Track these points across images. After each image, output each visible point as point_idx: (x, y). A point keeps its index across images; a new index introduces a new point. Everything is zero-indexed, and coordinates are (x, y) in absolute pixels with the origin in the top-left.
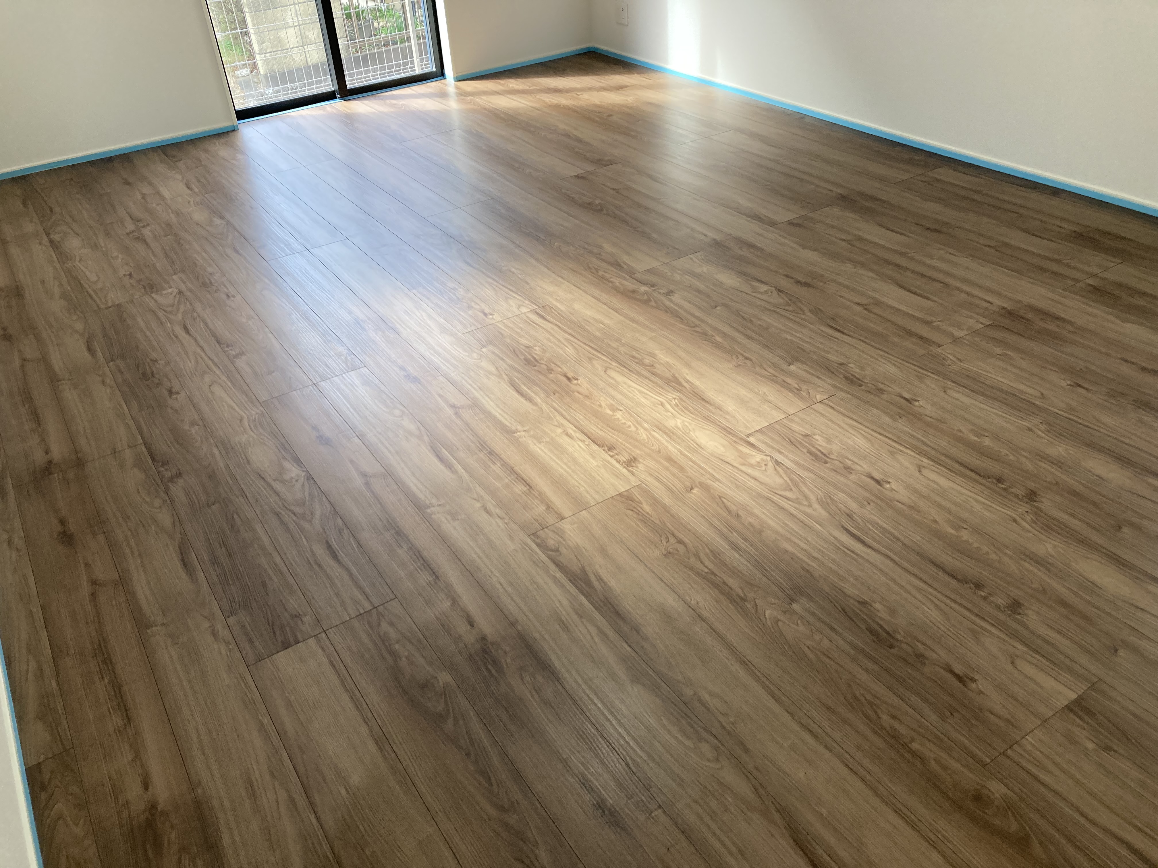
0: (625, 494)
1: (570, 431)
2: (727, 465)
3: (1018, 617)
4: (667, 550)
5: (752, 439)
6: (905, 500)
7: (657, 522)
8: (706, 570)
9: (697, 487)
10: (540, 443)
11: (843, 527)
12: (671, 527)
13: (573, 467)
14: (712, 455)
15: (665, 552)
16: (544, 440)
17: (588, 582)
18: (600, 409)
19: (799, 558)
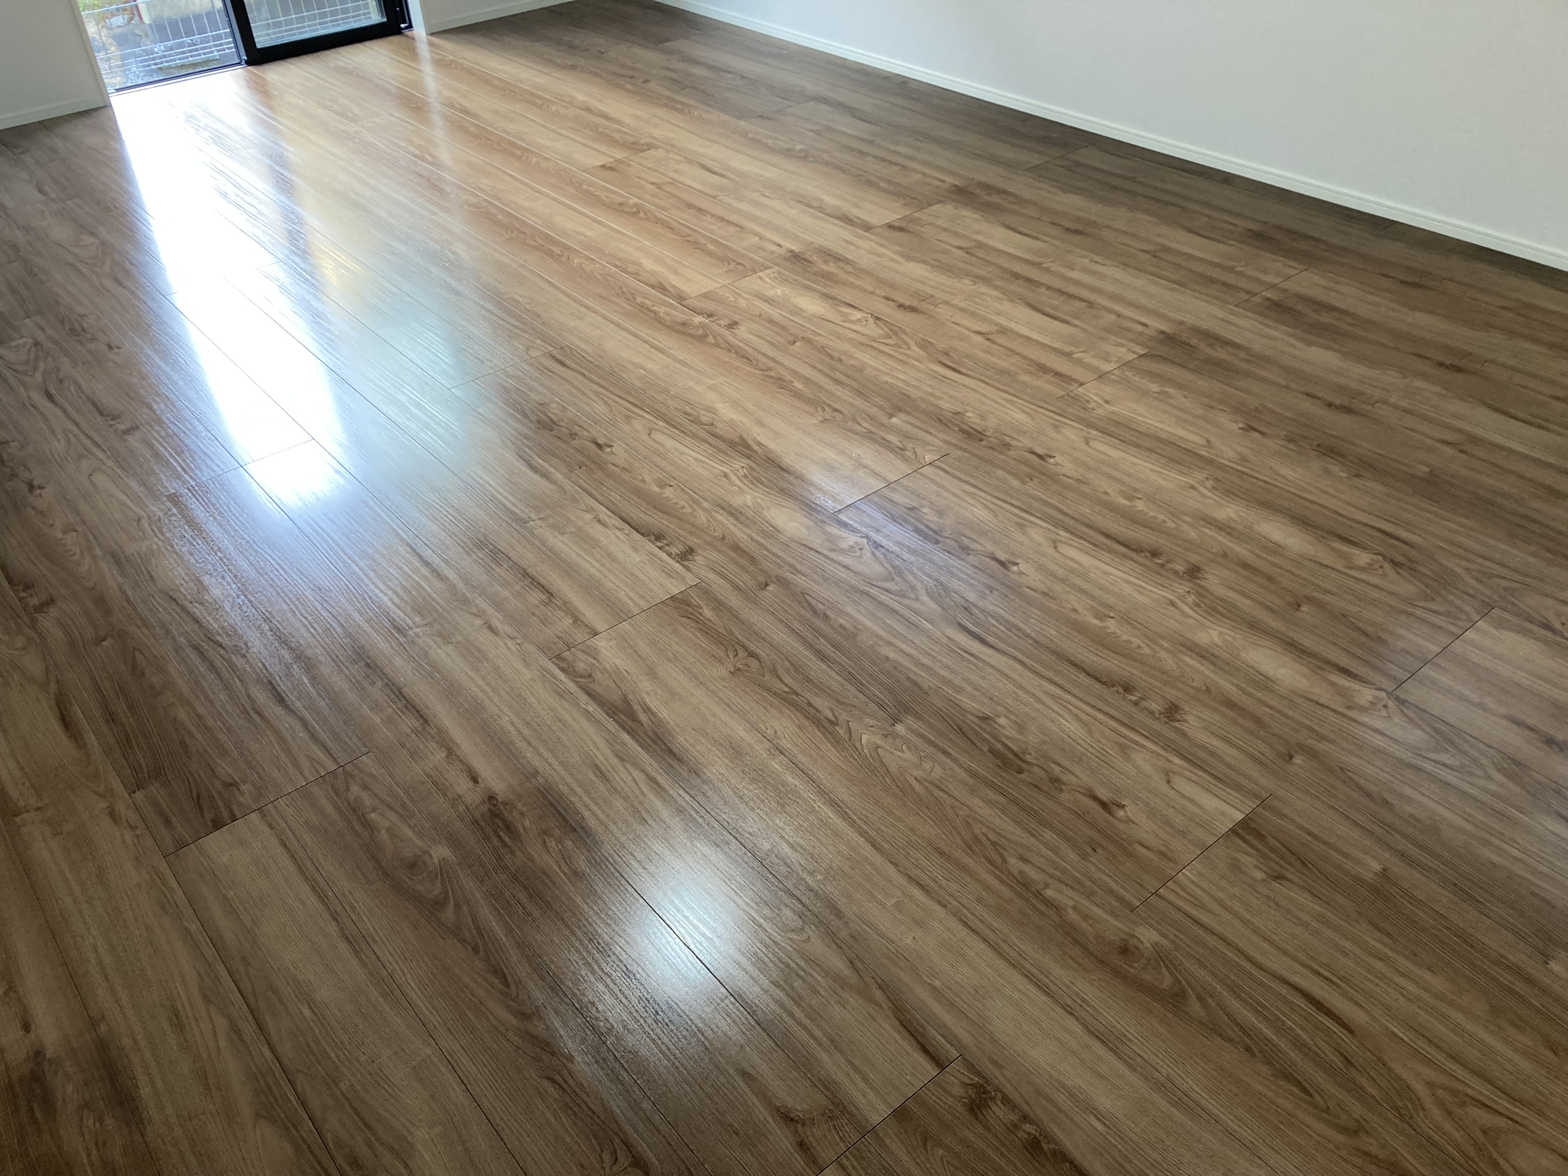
0: (679, 596)
1: (603, 517)
2: (812, 552)
3: (1176, 724)
4: (735, 666)
5: (842, 517)
6: (1037, 585)
7: (722, 631)
8: (786, 689)
9: (773, 582)
10: (562, 534)
11: (960, 625)
12: (740, 637)
13: (608, 565)
14: (792, 540)
15: (732, 670)
16: (568, 531)
17: (631, 714)
18: (642, 485)
19: (903, 667)
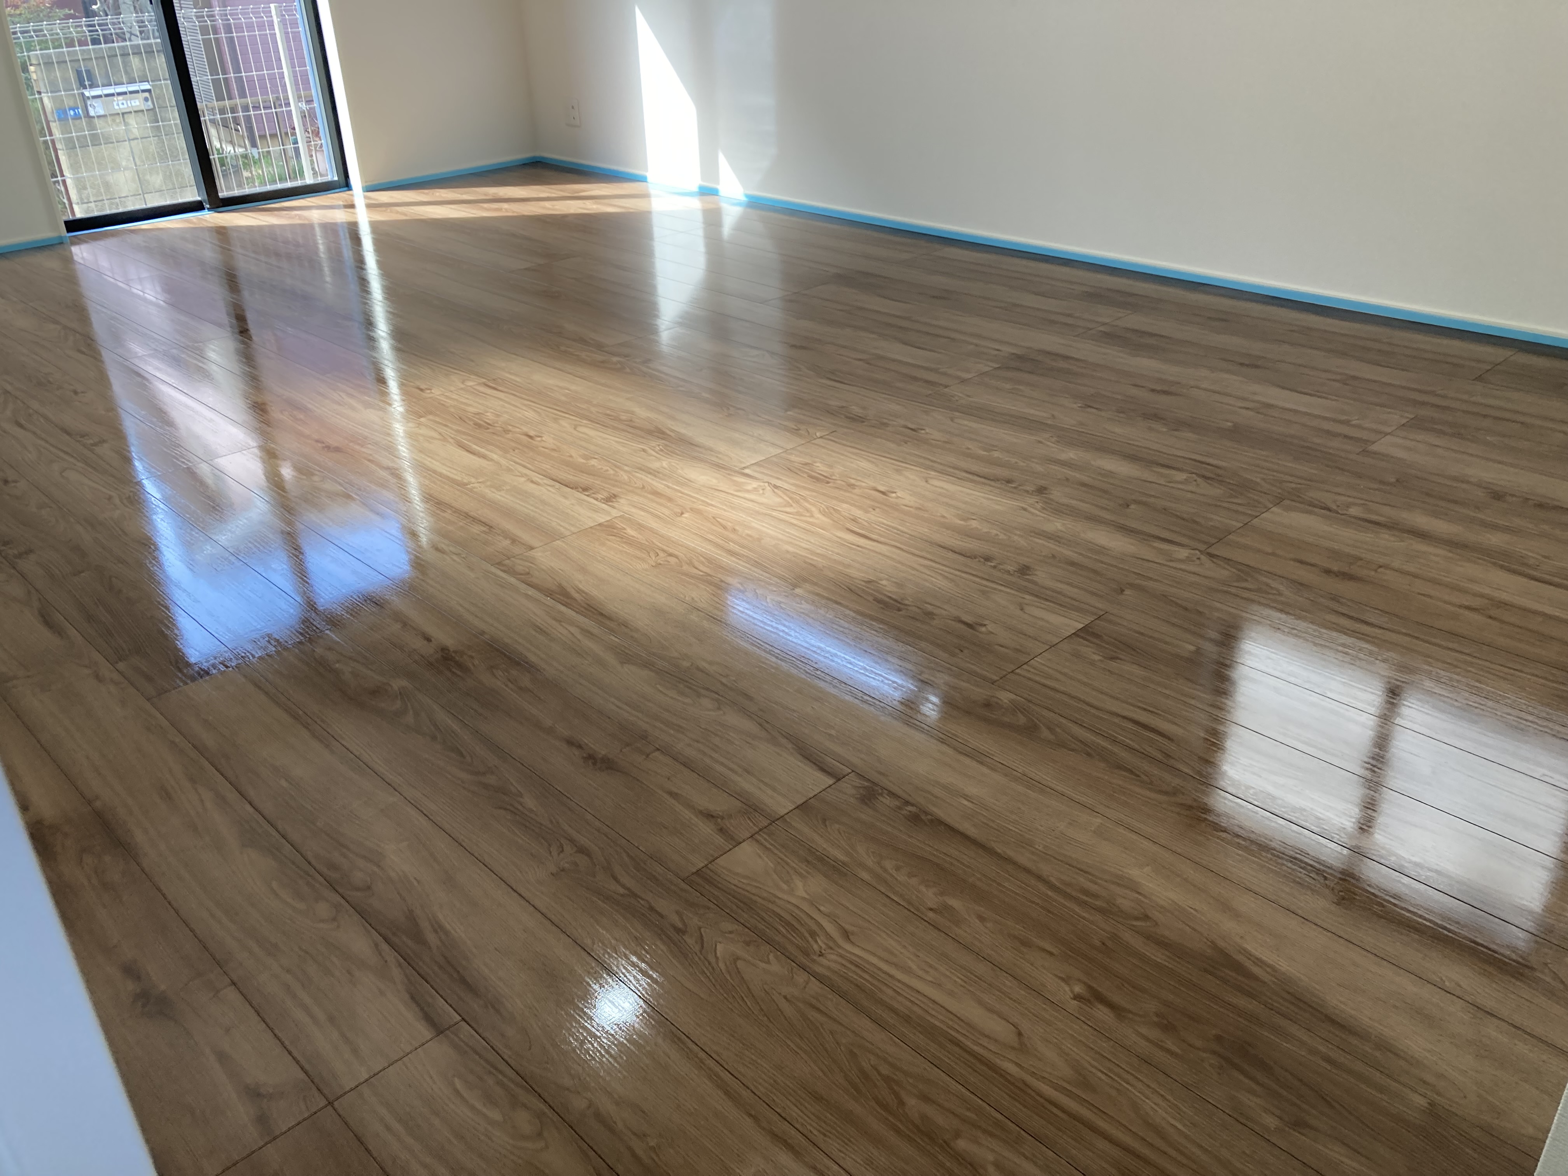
0: (606, 524)
1: (535, 479)
2: (721, 493)
4: (656, 562)
5: (747, 471)
6: (912, 504)
7: (644, 542)
8: (701, 573)
9: (688, 512)
10: (500, 491)
11: (848, 529)
12: (660, 545)
13: (541, 507)
14: (704, 486)
15: (654, 564)
16: (504, 488)
17: (567, 595)
18: (571, 459)
19: (801, 556)
